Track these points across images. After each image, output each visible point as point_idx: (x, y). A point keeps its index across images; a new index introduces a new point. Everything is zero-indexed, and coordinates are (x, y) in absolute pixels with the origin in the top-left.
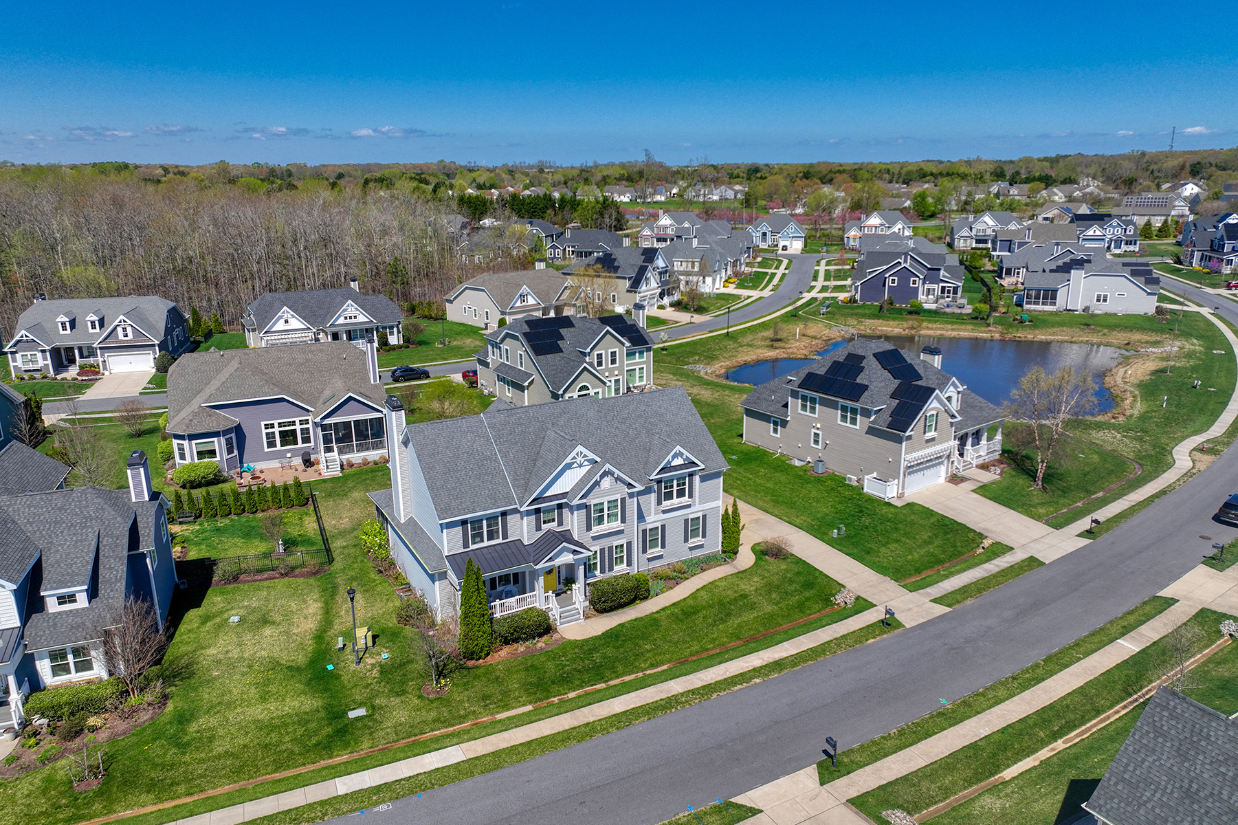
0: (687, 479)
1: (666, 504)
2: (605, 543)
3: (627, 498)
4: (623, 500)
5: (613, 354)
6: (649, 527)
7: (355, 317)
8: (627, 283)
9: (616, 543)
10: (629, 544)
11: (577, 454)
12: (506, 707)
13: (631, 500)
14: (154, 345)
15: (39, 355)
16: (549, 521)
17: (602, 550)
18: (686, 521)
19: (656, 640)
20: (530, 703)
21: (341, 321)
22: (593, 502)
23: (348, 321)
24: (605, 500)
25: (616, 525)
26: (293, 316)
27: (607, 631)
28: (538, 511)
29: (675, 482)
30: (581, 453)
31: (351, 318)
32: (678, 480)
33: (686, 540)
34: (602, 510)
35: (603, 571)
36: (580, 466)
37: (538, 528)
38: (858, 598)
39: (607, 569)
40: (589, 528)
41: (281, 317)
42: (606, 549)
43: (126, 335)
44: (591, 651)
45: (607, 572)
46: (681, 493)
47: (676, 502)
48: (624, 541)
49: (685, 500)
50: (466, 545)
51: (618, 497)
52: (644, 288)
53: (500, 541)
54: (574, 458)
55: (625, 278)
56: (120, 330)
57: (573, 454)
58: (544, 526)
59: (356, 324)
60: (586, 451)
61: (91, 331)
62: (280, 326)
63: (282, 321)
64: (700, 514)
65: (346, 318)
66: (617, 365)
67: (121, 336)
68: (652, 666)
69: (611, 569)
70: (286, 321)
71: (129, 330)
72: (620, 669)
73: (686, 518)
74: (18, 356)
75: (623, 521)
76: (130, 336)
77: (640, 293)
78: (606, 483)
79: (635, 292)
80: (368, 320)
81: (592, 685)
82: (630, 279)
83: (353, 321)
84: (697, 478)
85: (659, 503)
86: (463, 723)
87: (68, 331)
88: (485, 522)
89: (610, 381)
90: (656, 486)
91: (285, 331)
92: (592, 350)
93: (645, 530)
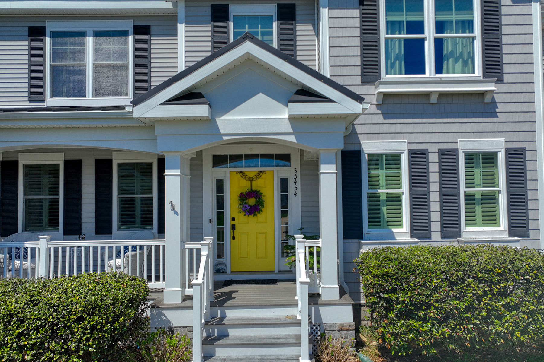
13: (518, 9)
39: (436, 227)
42: (433, 158)
88: (90, 41)
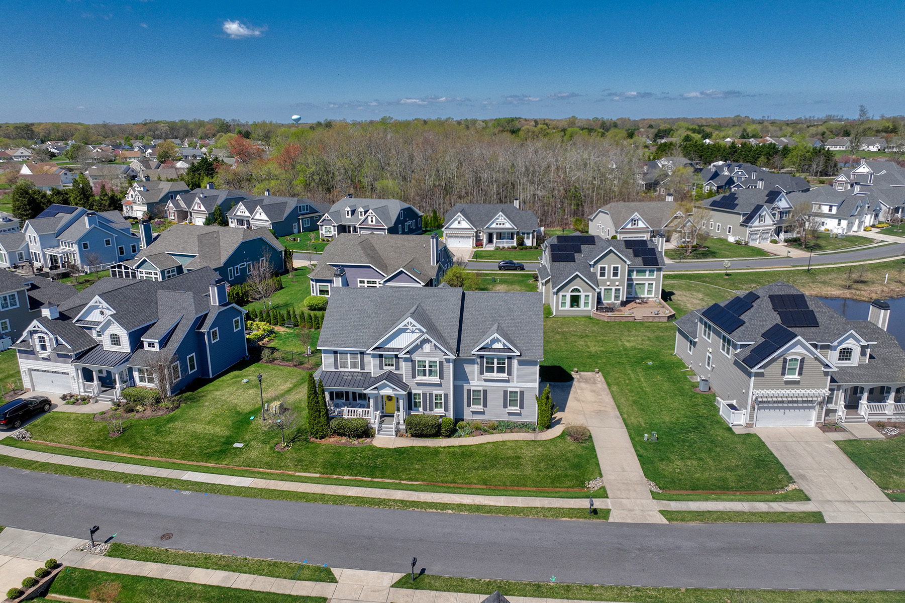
0: (506, 360)
1: (488, 375)
2: (428, 390)
3: (445, 362)
4: (441, 363)
5: (616, 269)
6: (473, 388)
7: (503, 224)
8: (741, 219)
9: (435, 392)
10: (446, 396)
11: (408, 323)
12: (305, 471)
13: (447, 364)
14: (385, 229)
15: (332, 228)
16: (389, 365)
17: (424, 394)
18: (505, 392)
19: (426, 464)
20: (320, 473)
21: (494, 226)
22: (417, 359)
23: (499, 226)
24: (427, 359)
25: (435, 379)
26: (464, 220)
27: (398, 448)
28: (381, 356)
29: (496, 361)
30: (411, 323)
31: (500, 224)
32: (498, 359)
33: (505, 406)
34: (425, 367)
35: (425, 409)
36: (413, 332)
37: (381, 368)
38: (603, 488)
39: (428, 409)
40: (414, 377)
41: (456, 220)
42: (428, 395)
43: (372, 221)
44: (378, 456)
45: (428, 410)
46: (501, 370)
47: (495, 375)
48: (442, 392)
49: (504, 376)
50: (336, 367)
51: (437, 359)
52: (757, 223)
53: (359, 370)
54: (405, 325)
55: (739, 214)
56: (369, 218)
57: (405, 322)
58: (385, 367)
59: (503, 229)
60: (414, 322)
62: (455, 225)
63: (457, 222)
64: (518, 390)
65: (497, 224)
66: (619, 278)
67: (370, 222)
68: (410, 479)
69: (431, 410)
70: (459, 223)
71: (374, 218)
72: (388, 473)
73: (505, 389)
74: (323, 227)
75: (441, 377)
76: (374, 223)
77: (751, 227)
78: (427, 347)
79: (747, 226)
80: (511, 227)
81: (363, 477)
82: (744, 215)
83: (502, 226)
84: (515, 362)
85: (482, 373)
86: (278, 470)
87: (350, 217)
88: (349, 355)
89: (611, 289)
90: (479, 360)
91: (457, 229)
92: (596, 263)
93: (469, 391)
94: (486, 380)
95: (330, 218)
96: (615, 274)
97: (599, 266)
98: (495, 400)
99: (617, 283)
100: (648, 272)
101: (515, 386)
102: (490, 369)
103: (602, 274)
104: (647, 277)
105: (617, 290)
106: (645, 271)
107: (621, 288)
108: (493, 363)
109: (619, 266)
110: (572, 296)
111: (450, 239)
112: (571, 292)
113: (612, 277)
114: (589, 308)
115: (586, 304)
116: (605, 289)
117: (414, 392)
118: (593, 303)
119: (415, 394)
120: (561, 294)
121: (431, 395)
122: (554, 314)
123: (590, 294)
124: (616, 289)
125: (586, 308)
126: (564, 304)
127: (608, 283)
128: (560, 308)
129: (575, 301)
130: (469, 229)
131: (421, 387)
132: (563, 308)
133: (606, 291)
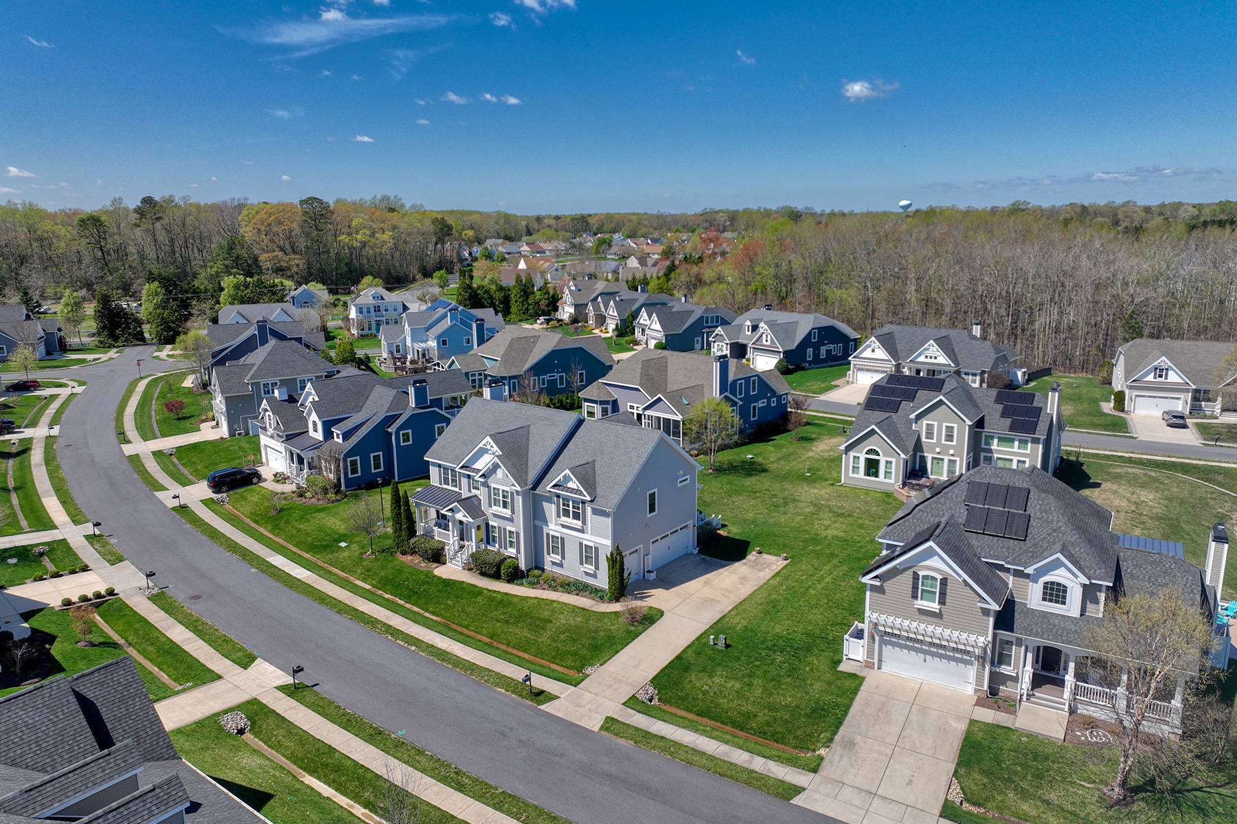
0: (580, 505)
1: (564, 519)
2: (502, 524)
4: (512, 495)
5: (950, 429)
6: (551, 533)
7: (936, 358)
9: (509, 528)
10: (518, 534)
11: (487, 443)
13: (517, 497)
14: (780, 352)
15: (725, 345)
16: (476, 488)
17: (499, 528)
18: (581, 545)
19: (459, 602)
20: (373, 585)
21: (922, 359)
22: (492, 485)
23: (928, 360)
24: (500, 488)
25: (508, 512)
26: (879, 347)
28: (469, 476)
29: (570, 504)
30: (490, 443)
31: (931, 357)
32: (572, 502)
33: (581, 562)
34: (499, 496)
35: (500, 546)
36: (493, 454)
37: (470, 491)
39: (503, 546)
40: (490, 505)
41: (869, 346)
43: (767, 341)
44: (426, 583)
45: (503, 548)
46: (576, 516)
47: (570, 521)
48: (514, 529)
49: (579, 524)
50: (440, 483)
51: (508, 490)
53: (458, 490)
54: (485, 445)
56: (764, 336)
57: (485, 441)
58: (473, 491)
59: (934, 364)
60: (492, 443)
61: (747, 333)
62: (867, 353)
63: (869, 350)
64: (593, 545)
65: (926, 357)
66: (954, 443)
67: (764, 342)
68: (433, 614)
69: (506, 548)
70: (873, 351)
71: (769, 336)
72: (422, 601)
73: (581, 541)
74: (716, 344)
75: (513, 511)
76: (769, 343)
78: (500, 473)
80: (946, 363)
81: (400, 600)
83: (933, 361)
84: (588, 509)
85: (558, 515)
87: (750, 333)
88: (450, 471)
89: (943, 459)
90: (555, 499)
91: (872, 359)
92: (919, 417)
93: (548, 534)
94: (564, 526)
95: (722, 333)
96: (949, 437)
97: (925, 422)
98: (572, 552)
99: (952, 452)
100: (1016, 443)
101: (589, 539)
102: (566, 513)
103: (929, 435)
104: (1016, 449)
105: (952, 462)
106: (1012, 441)
107: (958, 459)
108: (568, 506)
109: (956, 426)
110: (868, 460)
111: (859, 372)
112: (866, 453)
113: (943, 442)
114: (892, 481)
115: (887, 474)
116: (933, 458)
117: (491, 523)
118: (897, 475)
119: (492, 526)
120: (852, 454)
121: (505, 529)
122: (843, 482)
123: (894, 460)
124: (950, 460)
125: (887, 481)
126: (855, 469)
127: (938, 450)
128: (851, 475)
129: (872, 467)
130: (885, 360)
131: (498, 519)
132: (855, 475)
133: (935, 461)
